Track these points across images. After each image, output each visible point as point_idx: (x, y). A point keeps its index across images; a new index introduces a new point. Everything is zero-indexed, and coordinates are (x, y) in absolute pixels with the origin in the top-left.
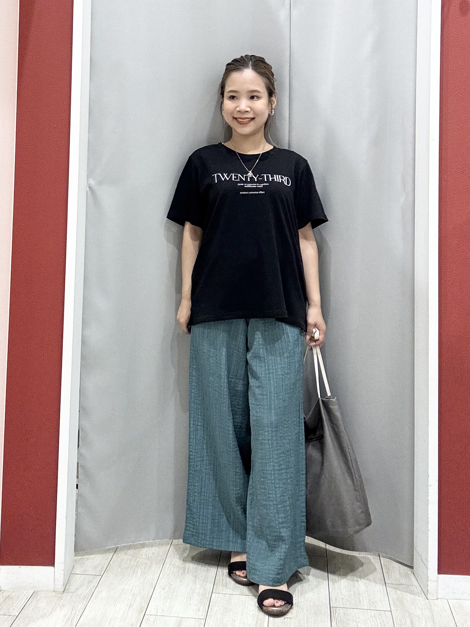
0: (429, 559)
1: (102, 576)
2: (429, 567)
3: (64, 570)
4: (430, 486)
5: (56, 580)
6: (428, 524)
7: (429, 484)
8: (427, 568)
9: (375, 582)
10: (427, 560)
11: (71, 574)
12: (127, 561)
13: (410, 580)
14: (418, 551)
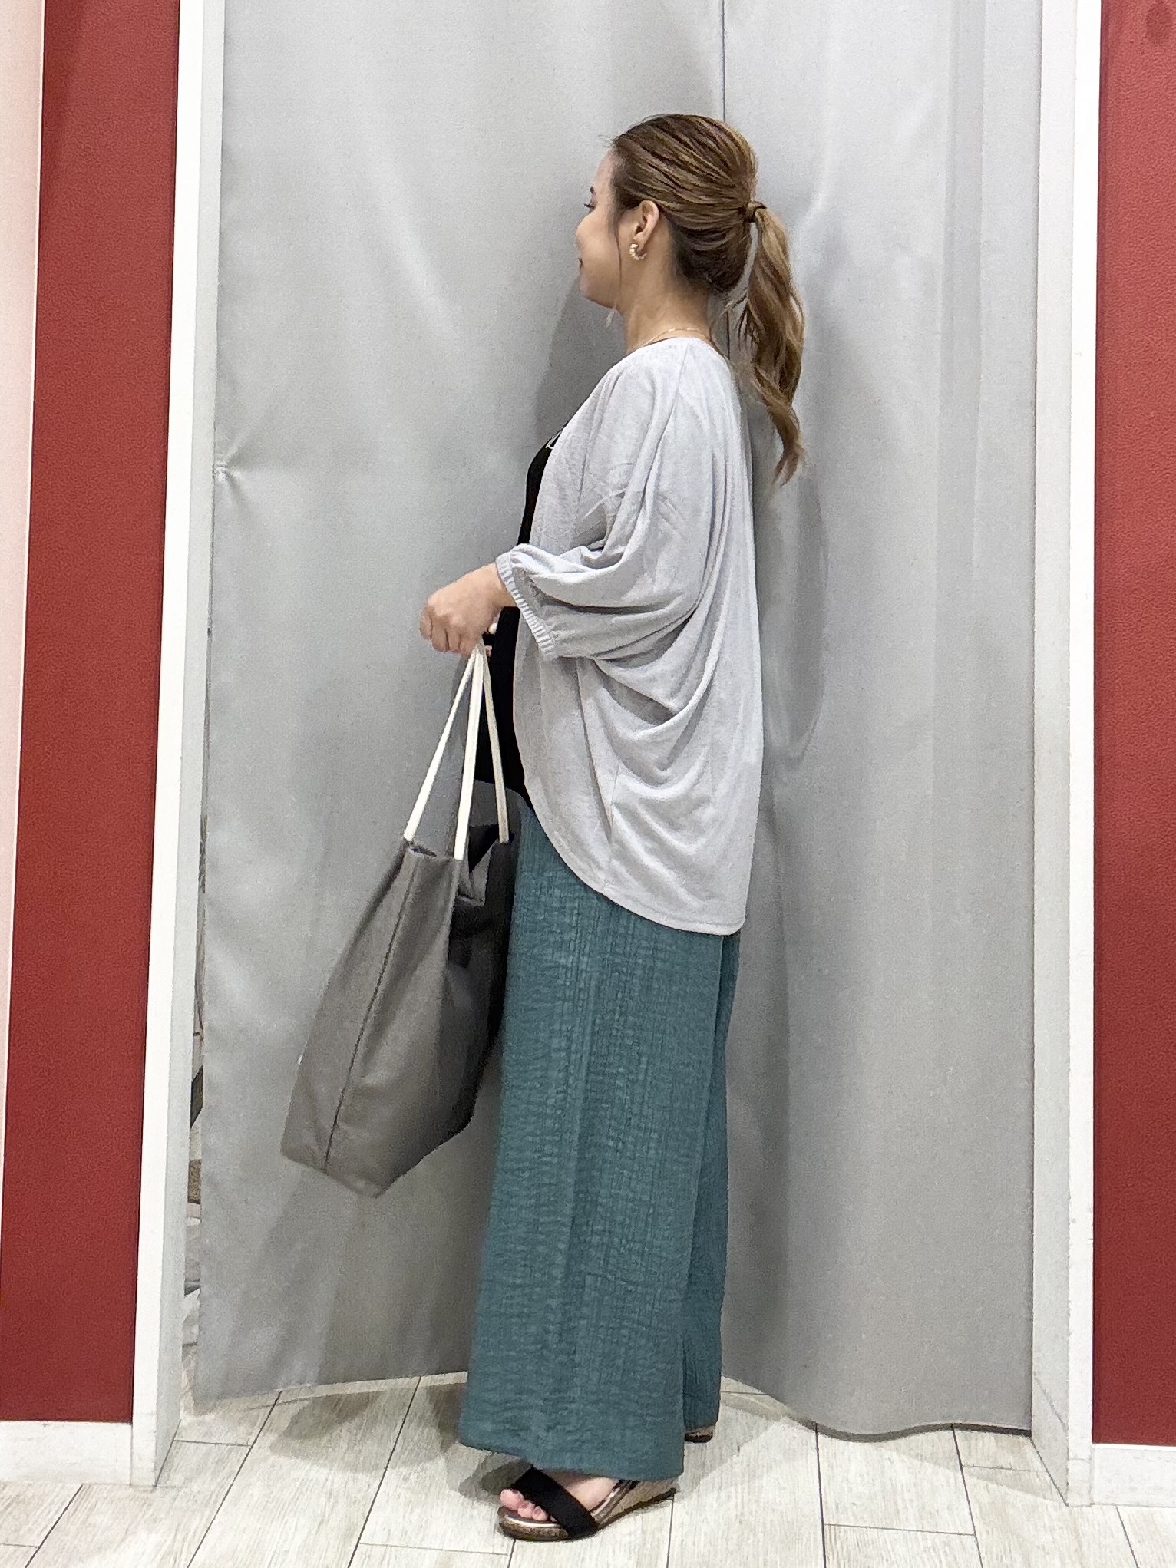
0: (1071, 1404)
1: (252, 1447)
2: (1070, 1425)
3: (155, 1432)
4: (1075, 1221)
5: (135, 1458)
6: (1069, 1318)
7: (1071, 1218)
8: (1066, 1429)
9: (935, 1463)
10: (1066, 1407)
11: (173, 1441)
13: (1022, 1457)
14: (1043, 1385)
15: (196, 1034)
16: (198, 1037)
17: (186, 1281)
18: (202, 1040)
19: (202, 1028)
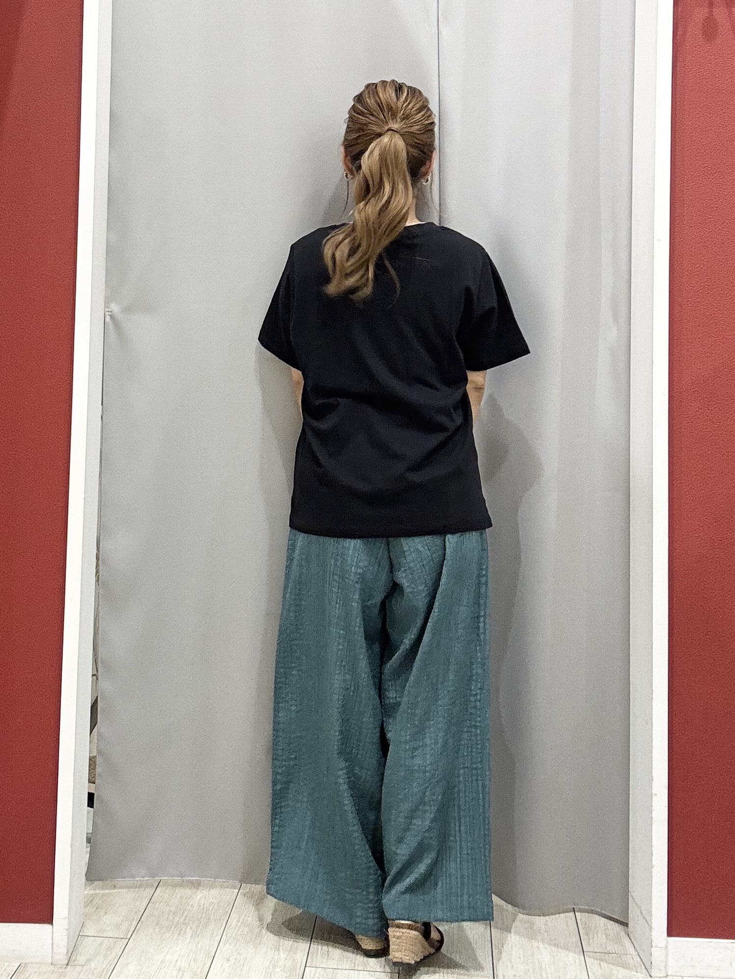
0: (653, 912)
1: (129, 939)
2: (652, 925)
3: (67, 929)
4: (656, 795)
5: (55, 946)
6: (652, 857)
7: (653, 793)
8: (650, 927)
9: (566, 949)
10: (650, 914)
11: (79, 935)
12: (169, 915)
13: (622, 946)
14: (636, 899)
15: (93, 675)
16: (95, 677)
17: (87, 834)
18: (97, 679)
19: (97, 671)
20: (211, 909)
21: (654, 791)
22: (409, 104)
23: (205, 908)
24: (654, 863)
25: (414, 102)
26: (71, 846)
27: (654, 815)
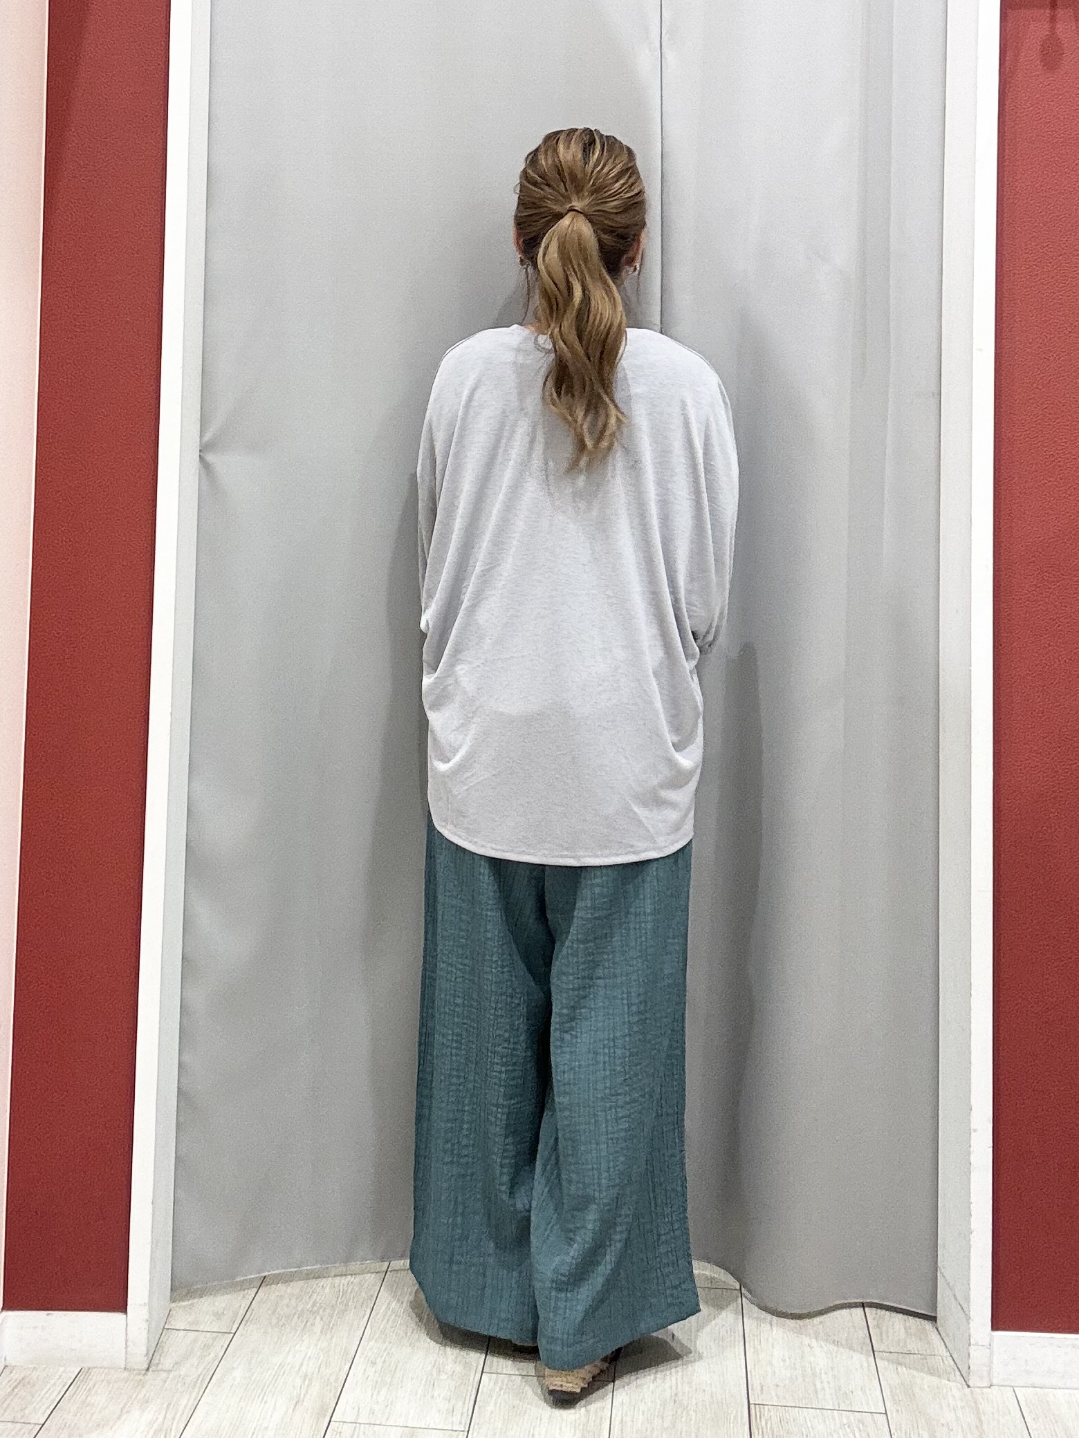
0: (972, 1295)
1: (234, 1334)
2: (972, 1314)
3: (147, 1320)
4: (975, 1131)
5: (130, 1344)
6: (970, 1218)
7: (972, 1128)
8: (967, 1318)
9: (850, 1348)
10: (968, 1298)
11: (164, 1329)
13: (928, 1343)
14: (947, 1278)
20: (349, 1291)
21: (973, 1126)
22: (602, 169)
23: (341, 1290)
24: (973, 1226)
25: (610, 165)
26: (152, 1203)
27: (973, 1159)
